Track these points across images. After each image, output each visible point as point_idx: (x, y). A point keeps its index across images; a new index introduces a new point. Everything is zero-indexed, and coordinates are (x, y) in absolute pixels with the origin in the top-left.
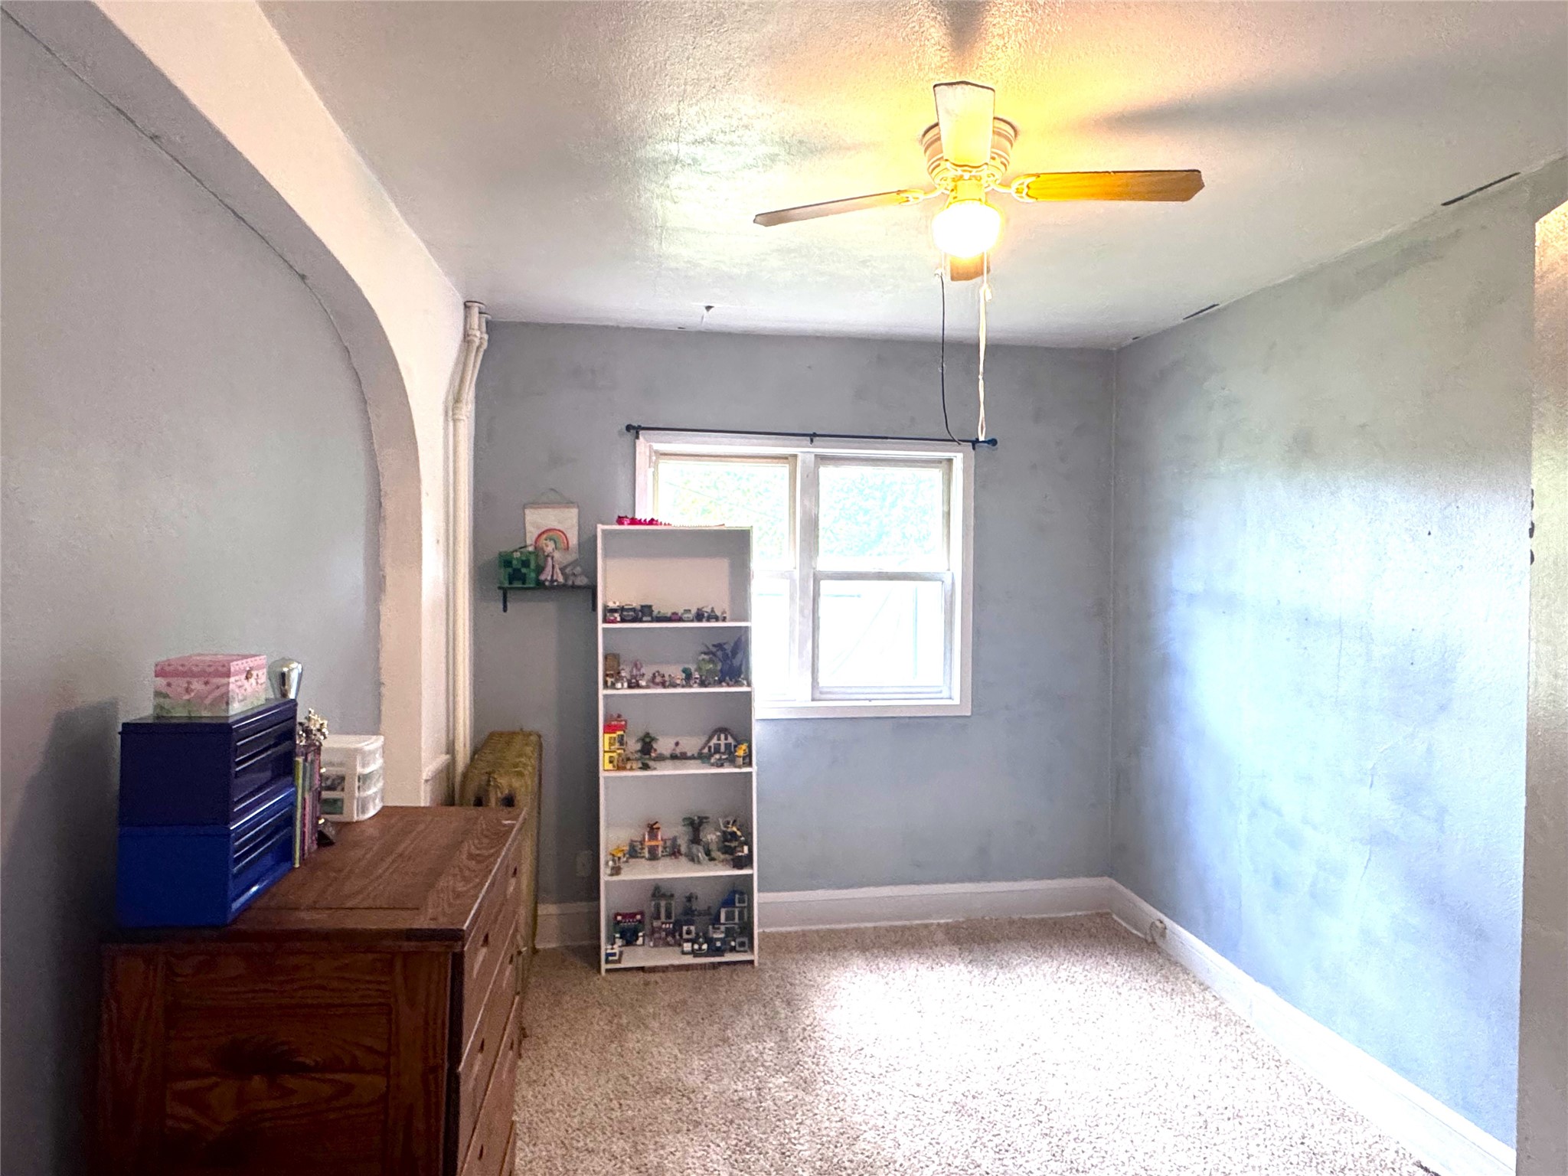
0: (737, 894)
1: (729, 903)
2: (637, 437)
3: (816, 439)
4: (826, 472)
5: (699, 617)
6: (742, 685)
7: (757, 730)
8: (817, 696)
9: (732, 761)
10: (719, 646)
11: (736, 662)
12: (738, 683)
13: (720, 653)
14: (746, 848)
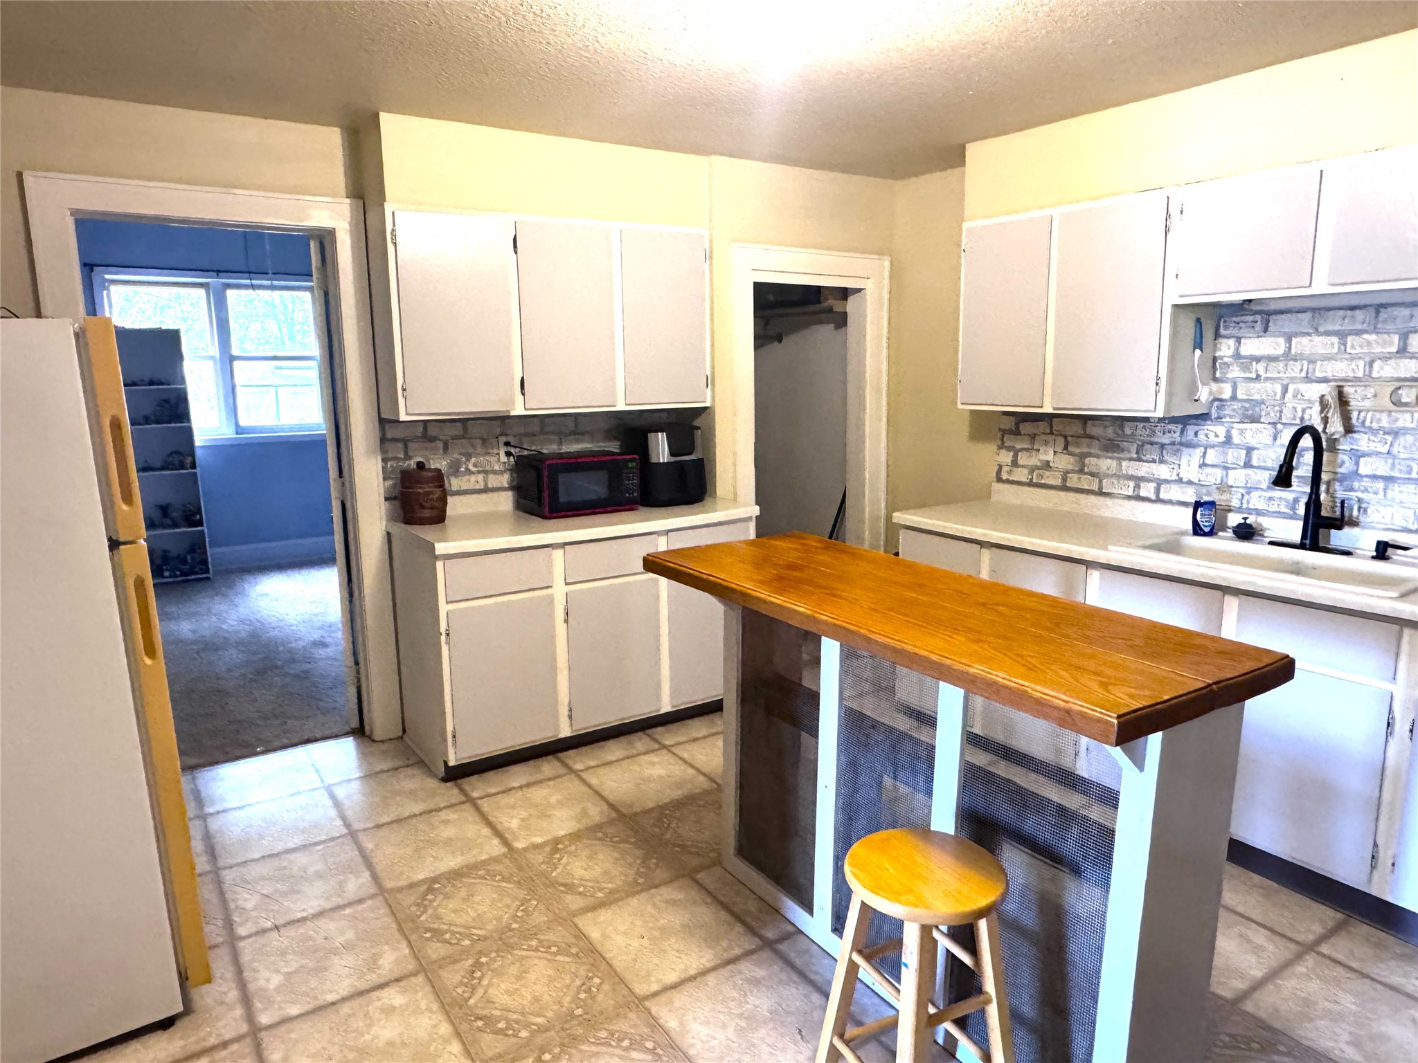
0: (197, 546)
1: (192, 550)
2: (92, 271)
3: (221, 274)
4: (230, 293)
5: (151, 383)
6: (184, 422)
7: (198, 453)
8: (239, 431)
9: (183, 467)
10: (167, 401)
11: (180, 410)
12: (181, 422)
13: (167, 406)
14: (198, 517)
